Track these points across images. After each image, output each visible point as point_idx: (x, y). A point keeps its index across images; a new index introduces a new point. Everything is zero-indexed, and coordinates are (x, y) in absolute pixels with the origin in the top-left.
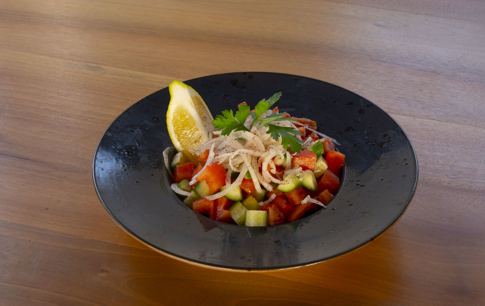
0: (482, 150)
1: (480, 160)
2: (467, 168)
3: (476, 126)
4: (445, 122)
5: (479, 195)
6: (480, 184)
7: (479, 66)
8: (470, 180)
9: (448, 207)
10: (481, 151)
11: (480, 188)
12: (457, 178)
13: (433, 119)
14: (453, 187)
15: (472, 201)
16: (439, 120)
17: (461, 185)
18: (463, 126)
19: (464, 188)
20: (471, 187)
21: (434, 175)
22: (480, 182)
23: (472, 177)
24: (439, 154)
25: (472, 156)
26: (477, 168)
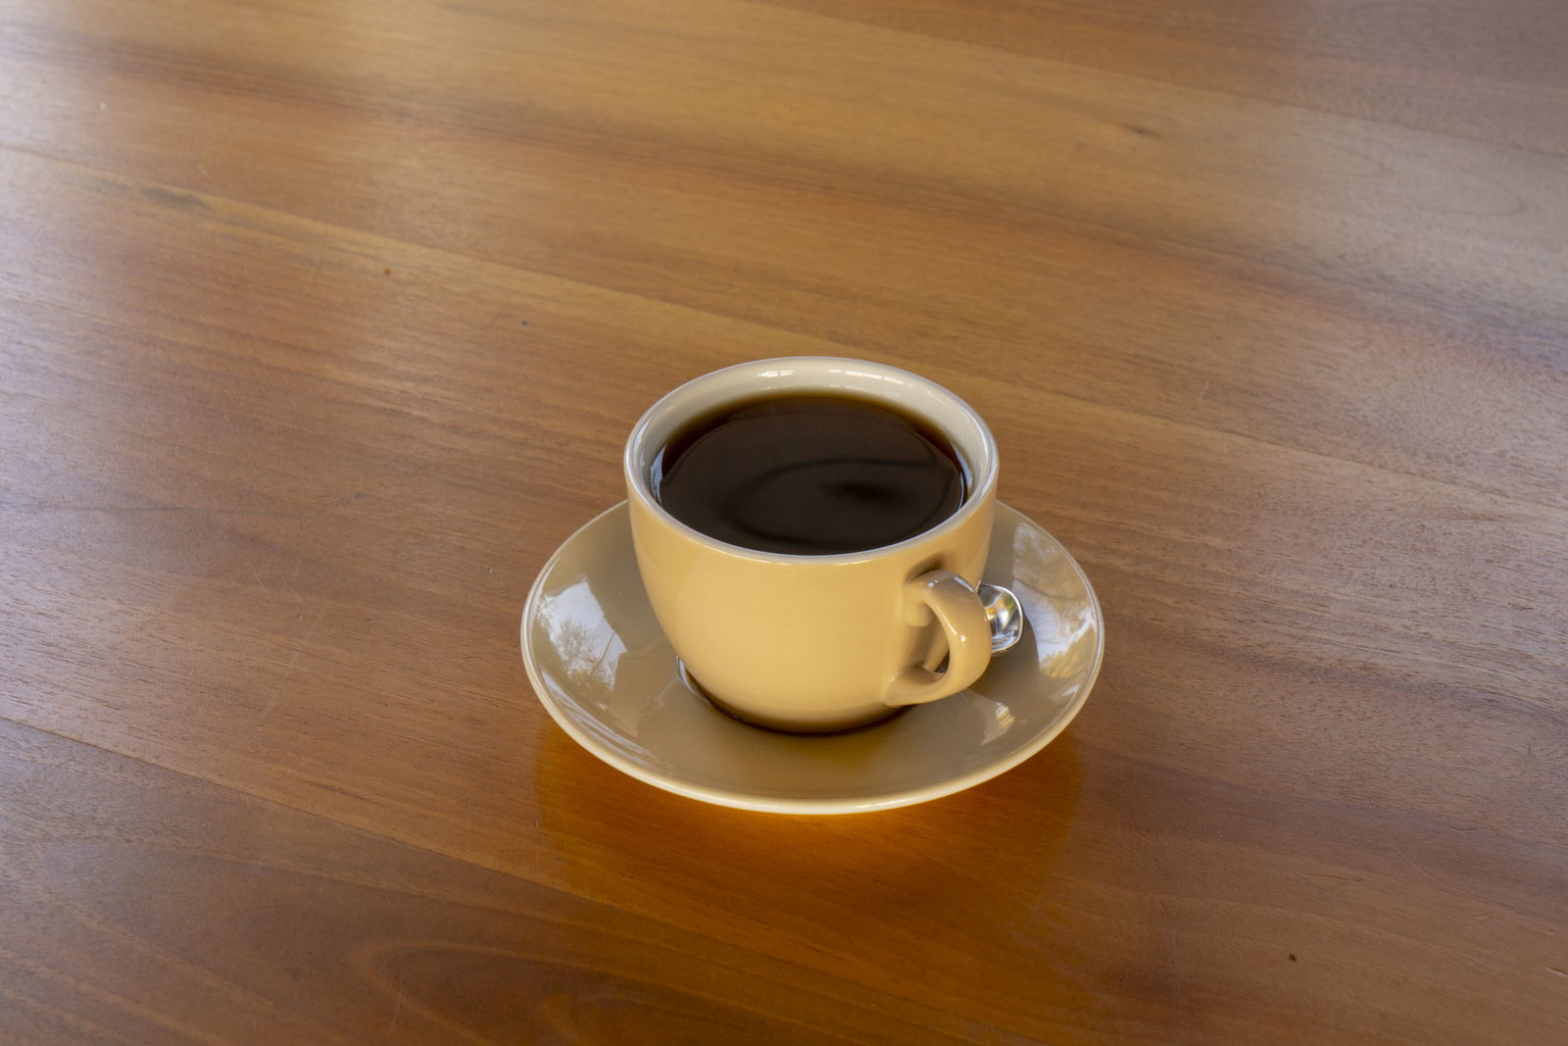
0: (1366, 538)
1: (1352, 572)
2: (1297, 592)
3: (1370, 464)
4: (1269, 442)
5: (1312, 683)
6: (1326, 648)
7: (1438, 276)
8: (1294, 631)
9: (1193, 712)
10: (1365, 542)
11: (1320, 659)
12: (1253, 621)
13: (1230, 432)
14: (1232, 649)
15: (1283, 698)
16: (1250, 436)
17: (1259, 646)
18: (1327, 459)
19: (1267, 655)
20: (1291, 655)
21: (1176, 605)
22: (1328, 642)
23: (1307, 624)
24: (1217, 542)
25: (1325, 557)
26: (1332, 595)
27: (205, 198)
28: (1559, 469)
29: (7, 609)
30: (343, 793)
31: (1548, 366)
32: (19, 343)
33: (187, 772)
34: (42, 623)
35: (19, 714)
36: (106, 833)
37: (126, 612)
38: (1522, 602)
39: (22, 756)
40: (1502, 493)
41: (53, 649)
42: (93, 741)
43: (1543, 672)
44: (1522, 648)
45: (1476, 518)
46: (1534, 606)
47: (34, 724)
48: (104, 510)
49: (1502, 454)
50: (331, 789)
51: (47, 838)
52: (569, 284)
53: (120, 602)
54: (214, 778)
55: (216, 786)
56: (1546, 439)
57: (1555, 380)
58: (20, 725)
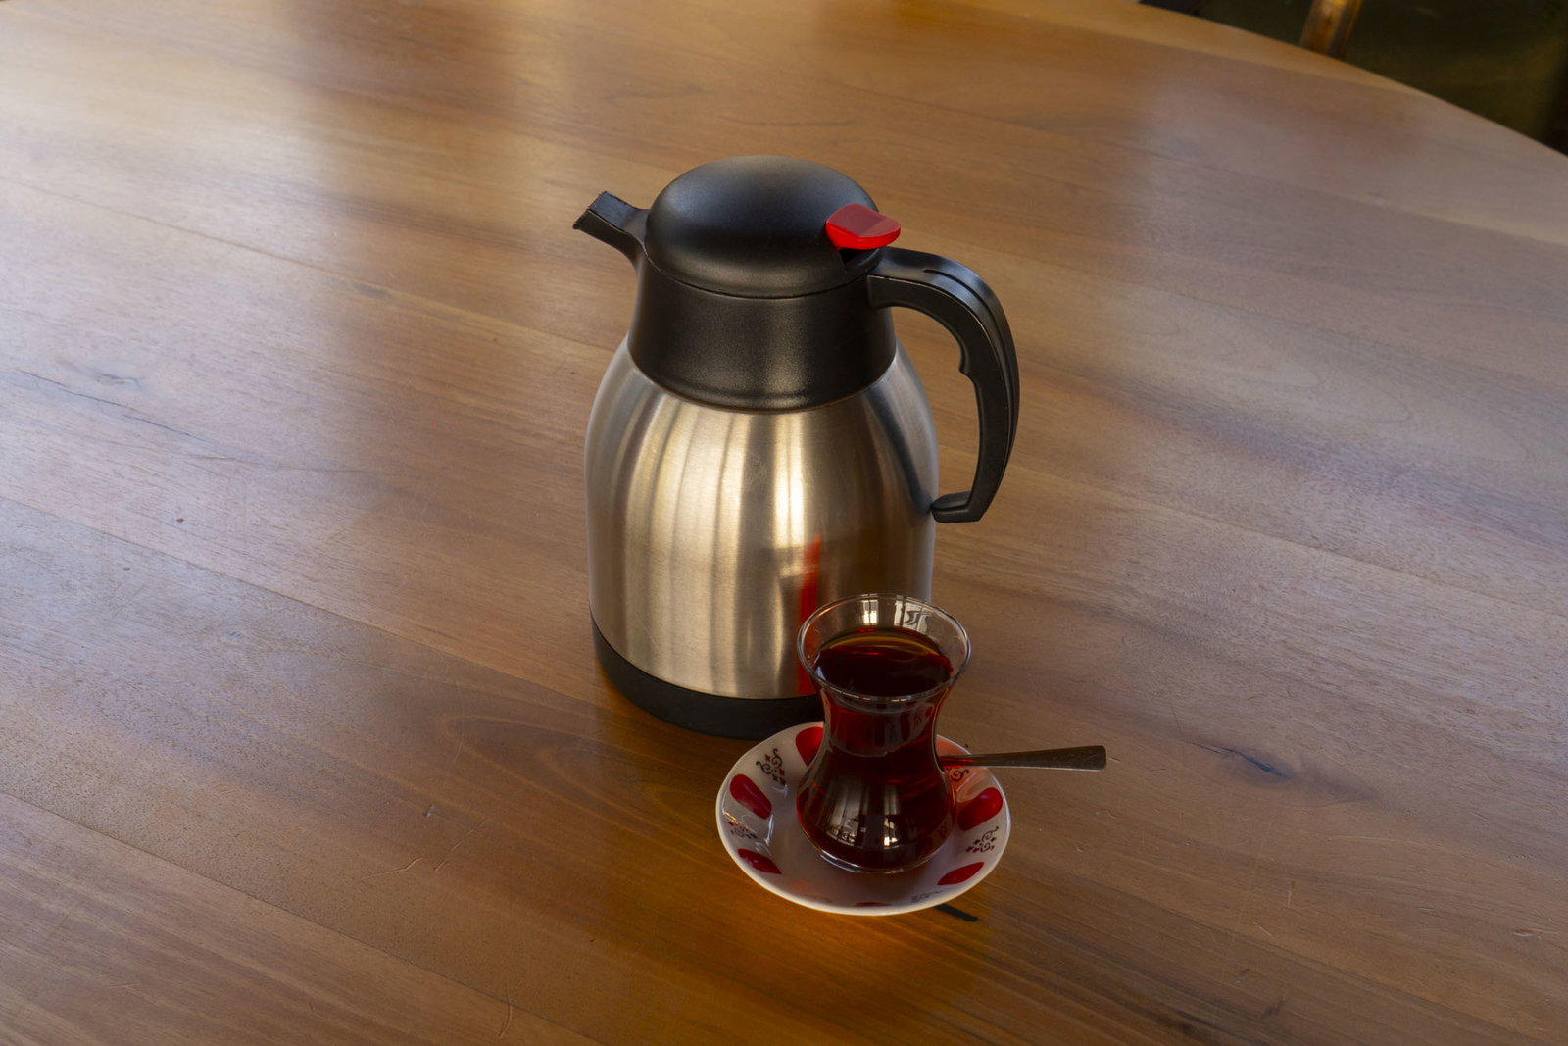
1: (1039, 538)
2: (1005, 547)
3: (1061, 476)
5: (1004, 598)
6: (1016, 579)
7: (1120, 369)
8: (999, 569)
11: (1012, 585)
12: (976, 563)
17: (978, 576)
20: (995, 582)
22: (1018, 576)
27: (392, 292)
28: (1171, 484)
29: (257, 524)
30: (440, 633)
31: (1176, 425)
32: (275, 372)
33: (351, 617)
34: (276, 532)
35: (259, 582)
36: (303, 649)
37: (323, 528)
38: (1135, 559)
39: (259, 604)
40: (1134, 496)
41: (281, 547)
42: (300, 599)
43: (1139, 598)
44: (1129, 584)
45: (1117, 510)
46: (1140, 560)
47: (267, 587)
48: (316, 470)
49: (1139, 474)
50: (434, 631)
51: (271, 650)
52: (602, 351)
53: (322, 522)
54: (367, 621)
55: (368, 626)
56: (1166, 466)
57: (1178, 433)
58: (259, 588)
